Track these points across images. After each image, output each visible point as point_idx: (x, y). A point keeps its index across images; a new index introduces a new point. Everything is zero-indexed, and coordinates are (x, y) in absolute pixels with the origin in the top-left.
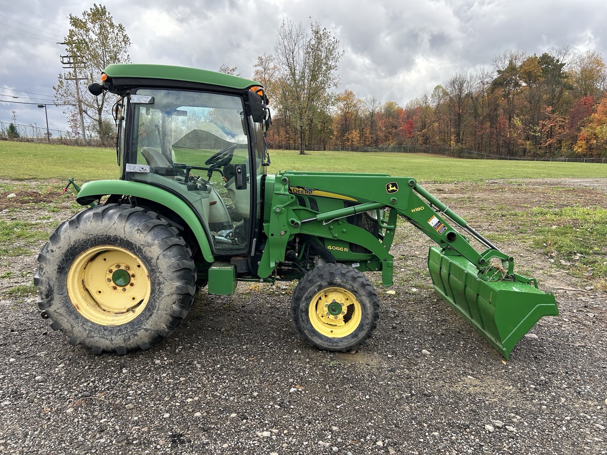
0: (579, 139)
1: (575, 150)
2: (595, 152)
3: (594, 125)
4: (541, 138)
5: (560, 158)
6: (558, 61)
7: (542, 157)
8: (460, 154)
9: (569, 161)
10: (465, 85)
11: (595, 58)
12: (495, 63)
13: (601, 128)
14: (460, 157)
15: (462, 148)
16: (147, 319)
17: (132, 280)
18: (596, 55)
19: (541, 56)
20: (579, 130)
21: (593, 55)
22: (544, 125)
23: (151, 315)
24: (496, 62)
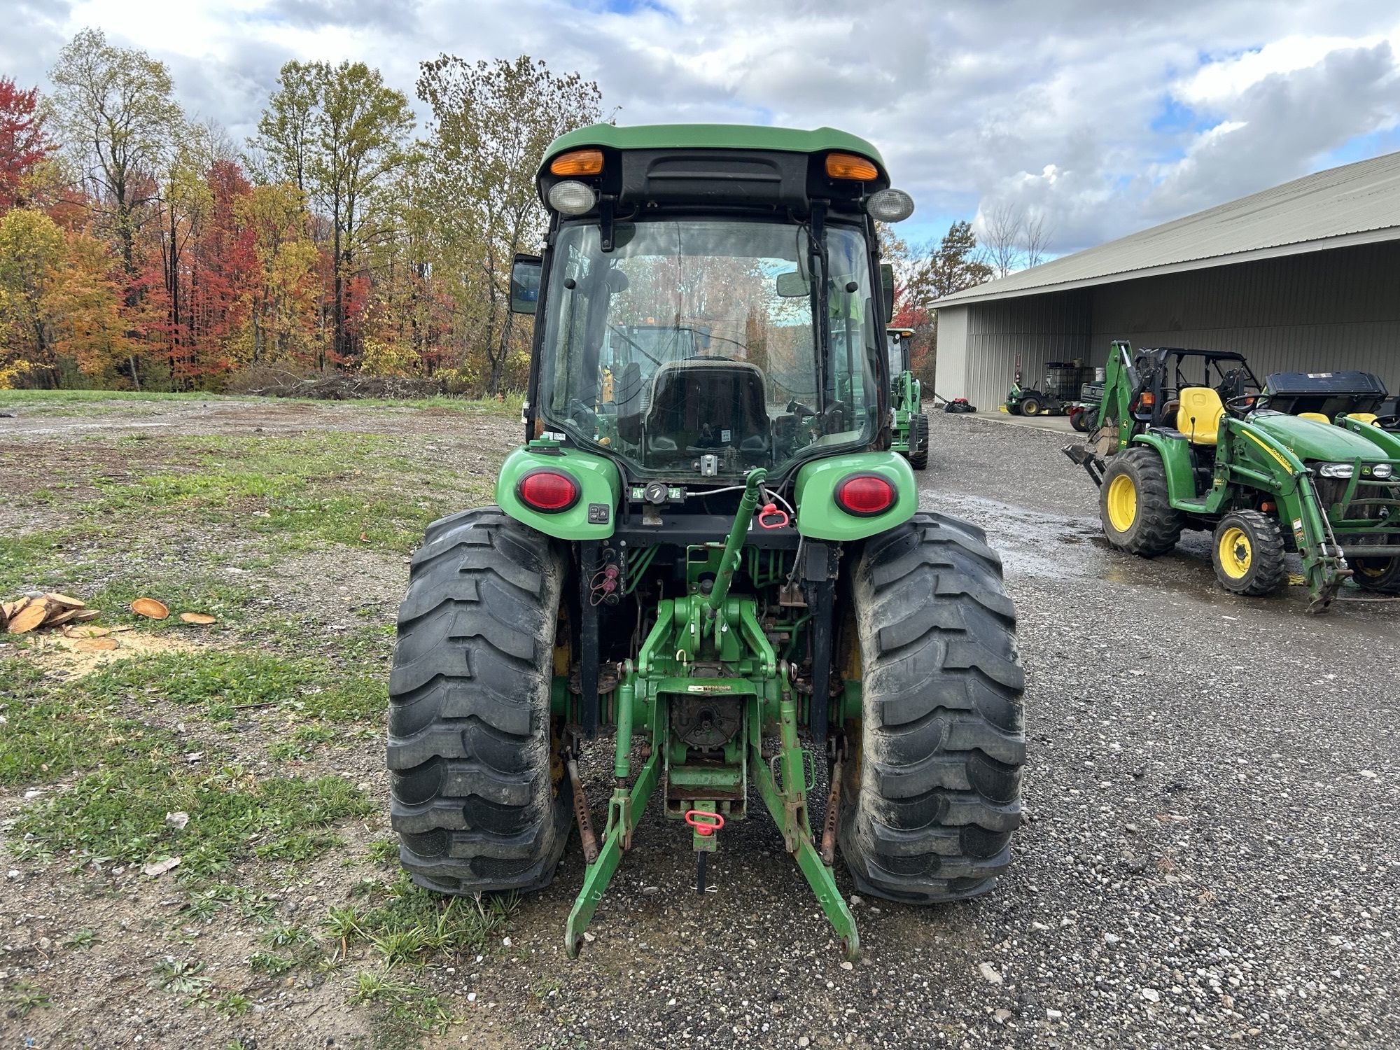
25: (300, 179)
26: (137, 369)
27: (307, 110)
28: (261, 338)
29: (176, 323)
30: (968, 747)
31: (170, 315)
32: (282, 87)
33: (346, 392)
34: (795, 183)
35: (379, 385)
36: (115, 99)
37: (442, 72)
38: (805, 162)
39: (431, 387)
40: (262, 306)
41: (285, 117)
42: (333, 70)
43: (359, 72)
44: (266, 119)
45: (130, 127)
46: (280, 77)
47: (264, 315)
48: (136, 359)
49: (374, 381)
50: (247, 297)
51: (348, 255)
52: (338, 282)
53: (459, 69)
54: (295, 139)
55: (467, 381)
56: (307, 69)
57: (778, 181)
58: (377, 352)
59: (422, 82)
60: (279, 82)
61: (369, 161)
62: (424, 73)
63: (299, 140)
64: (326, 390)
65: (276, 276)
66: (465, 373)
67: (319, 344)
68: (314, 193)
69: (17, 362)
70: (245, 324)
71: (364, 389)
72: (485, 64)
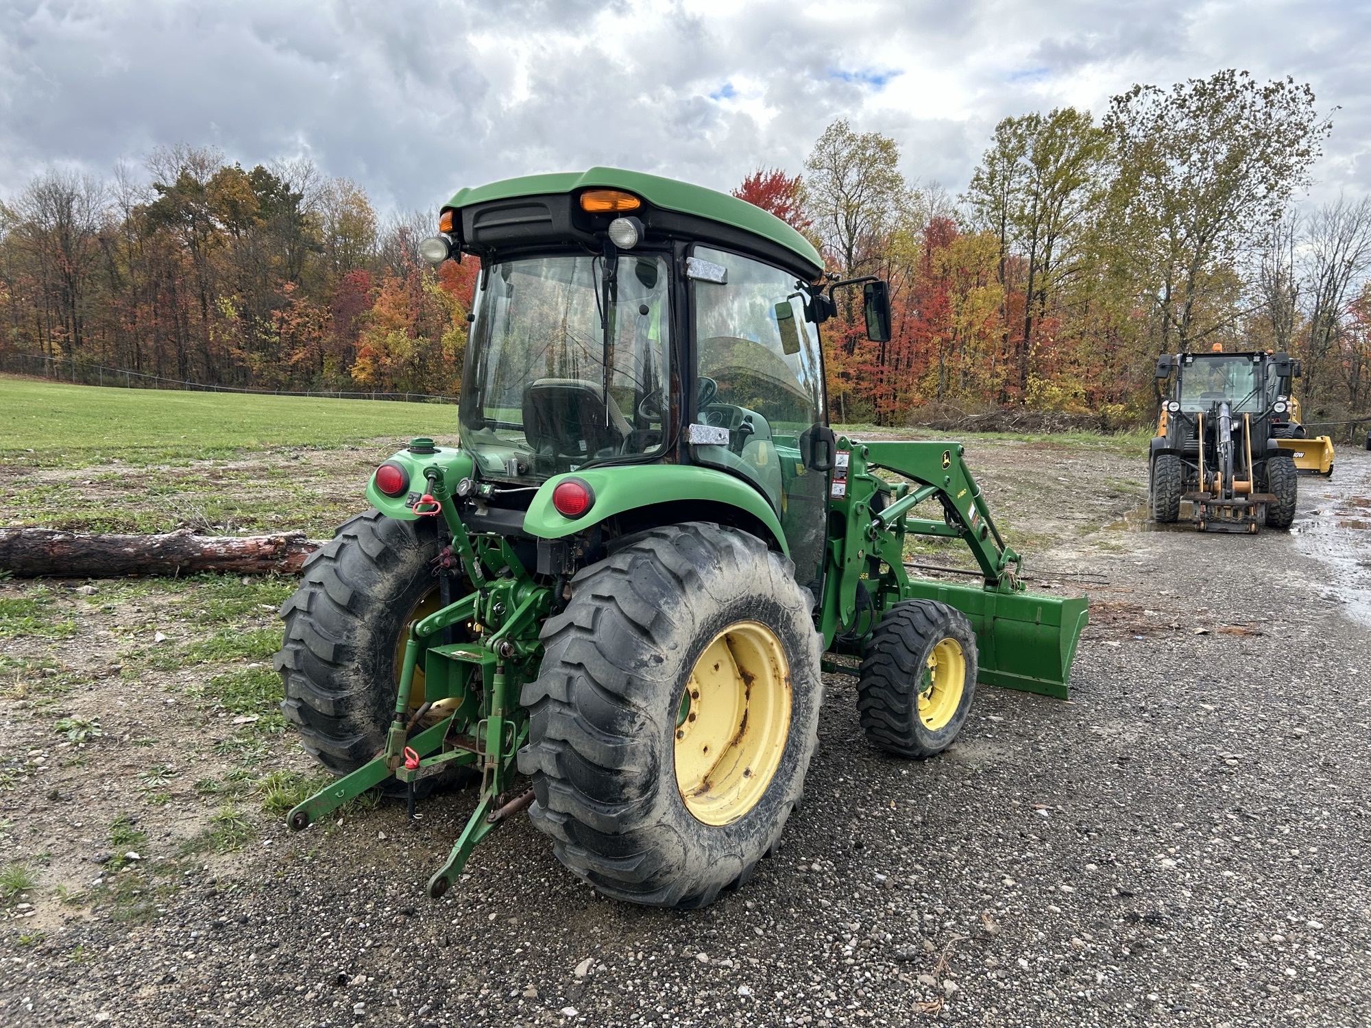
0: (359, 354)
1: (353, 375)
2: (387, 381)
3: (383, 329)
4: (280, 348)
5: (326, 392)
6: (287, 187)
7: (288, 390)
8: (85, 375)
9: (343, 397)
10: (75, 205)
11: (355, 194)
12: (155, 167)
13: (397, 335)
14: (87, 383)
15: (90, 361)
16: (789, 780)
17: (694, 707)
18: (355, 190)
19: (253, 171)
20: (355, 336)
21: (351, 188)
22: (282, 321)
23: (794, 768)
24: (156, 163)
25: (1003, 227)
26: (845, 405)
27: (1015, 161)
28: (946, 377)
29: (883, 365)
30: (559, 737)
31: (878, 358)
32: (996, 144)
33: (1004, 427)
34: (561, 221)
35: (1037, 420)
36: (853, 176)
37: (1132, 104)
38: (568, 199)
39: (1089, 422)
40: (950, 346)
41: (994, 170)
42: (1042, 119)
43: (1070, 115)
44: (977, 175)
45: (862, 198)
46: (994, 134)
47: (951, 355)
48: (844, 393)
49: (1032, 416)
50: (937, 339)
51: (1042, 295)
52: (1029, 320)
53: (1152, 96)
54: (1002, 189)
55: (1134, 417)
56: (1019, 124)
57: (549, 221)
58: (1039, 388)
59: (1109, 117)
60: (993, 139)
61: (1072, 202)
62: (1112, 107)
63: (1006, 190)
64: (985, 424)
65: (963, 320)
66: (1131, 408)
67: (996, 381)
68: (1016, 238)
69: (755, 399)
70: (934, 363)
71: (1021, 423)
72: (1182, 86)
